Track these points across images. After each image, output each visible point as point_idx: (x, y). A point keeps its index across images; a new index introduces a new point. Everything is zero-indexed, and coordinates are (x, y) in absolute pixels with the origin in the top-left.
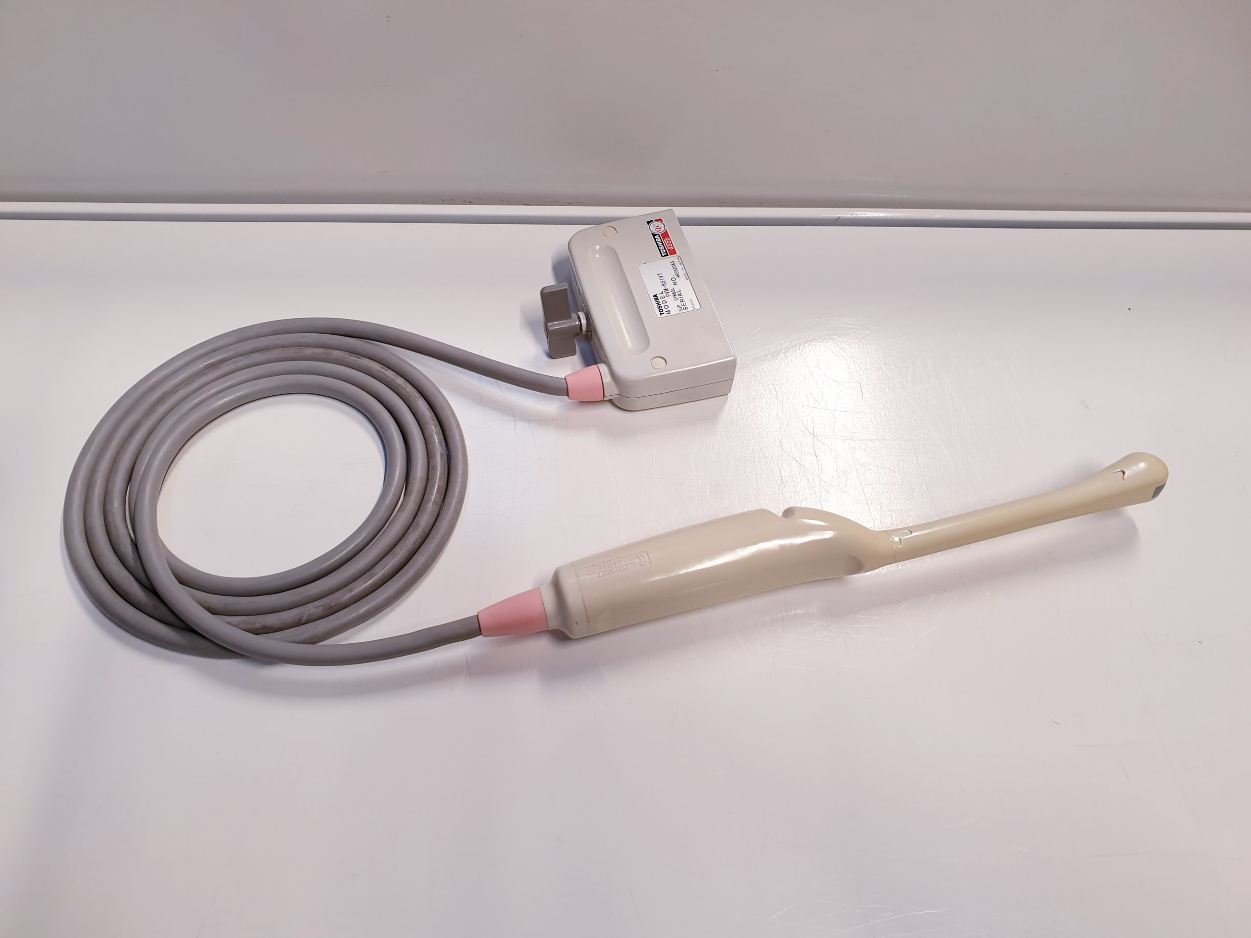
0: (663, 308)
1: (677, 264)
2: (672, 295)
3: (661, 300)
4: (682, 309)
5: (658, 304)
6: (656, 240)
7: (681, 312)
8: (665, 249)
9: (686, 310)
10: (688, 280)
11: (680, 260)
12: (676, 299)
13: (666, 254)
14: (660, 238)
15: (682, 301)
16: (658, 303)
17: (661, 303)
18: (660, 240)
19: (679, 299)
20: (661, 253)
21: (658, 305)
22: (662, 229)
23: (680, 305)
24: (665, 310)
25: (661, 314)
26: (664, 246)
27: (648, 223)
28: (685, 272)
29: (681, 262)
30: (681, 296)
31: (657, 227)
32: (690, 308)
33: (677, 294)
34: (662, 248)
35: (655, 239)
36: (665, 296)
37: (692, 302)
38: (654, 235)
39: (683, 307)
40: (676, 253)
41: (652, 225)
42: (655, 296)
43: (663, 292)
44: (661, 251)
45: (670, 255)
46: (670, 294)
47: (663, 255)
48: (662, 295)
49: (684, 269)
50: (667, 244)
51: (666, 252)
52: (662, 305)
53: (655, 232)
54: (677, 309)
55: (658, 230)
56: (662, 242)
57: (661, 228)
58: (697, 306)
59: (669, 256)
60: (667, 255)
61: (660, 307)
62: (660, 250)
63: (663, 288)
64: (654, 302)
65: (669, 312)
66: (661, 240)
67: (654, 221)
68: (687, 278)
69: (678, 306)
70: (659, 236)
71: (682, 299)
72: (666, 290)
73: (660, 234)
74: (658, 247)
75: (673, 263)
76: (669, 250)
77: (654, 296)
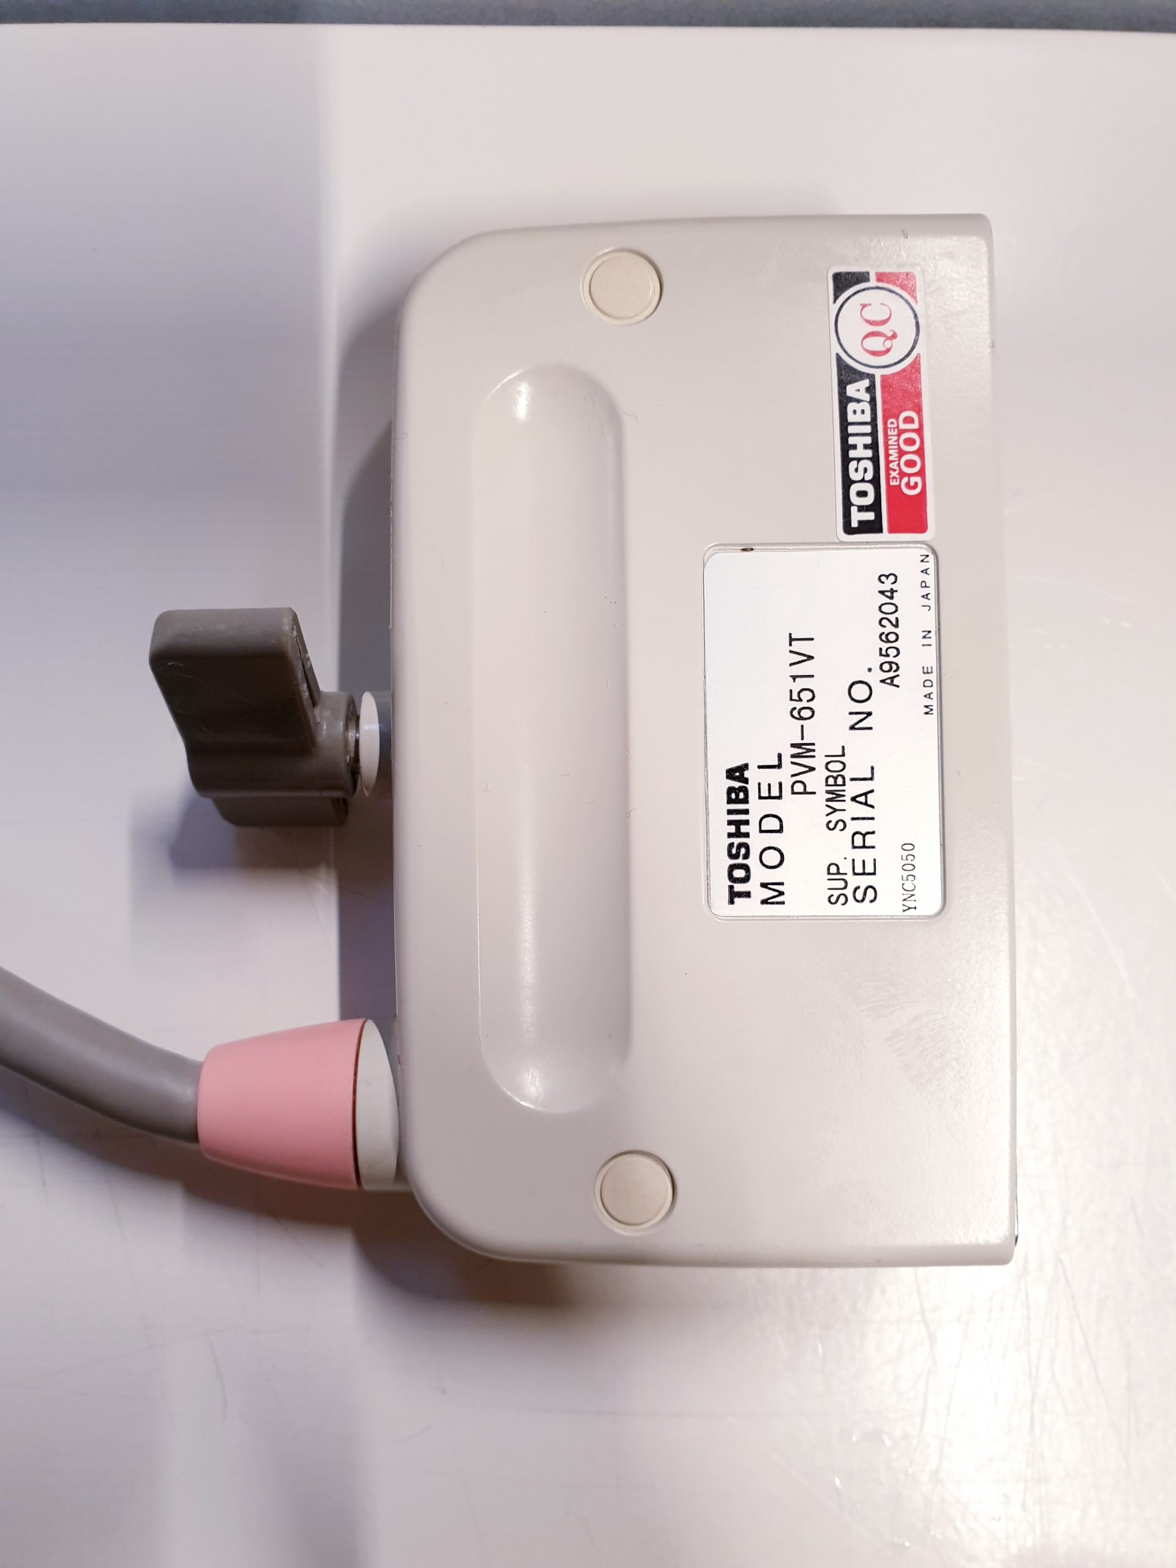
0: (753, 862)
1: (908, 597)
2: (822, 796)
3: (756, 808)
4: (849, 892)
5: (738, 828)
6: (851, 407)
7: (838, 909)
8: (875, 481)
9: (866, 908)
10: (934, 718)
11: (930, 580)
12: (835, 817)
13: (870, 516)
14: (873, 402)
15: (862, 841)
16: (738, 824)
17: (752, 829)
18: (867, 417)
19: (853, 827)
20: (847, 504)
21: (738, 834)
22: (899, 349)
23: (846, 867)
24: (759, 874)
25: (733, 895)
26: (875, 460)
27: (843, 282)
28: (932, 663)
29: (932, 591)
30: (865, 811)
31: (876, 328)
32: (889, 903)
33: (852, 789)
34: (861, 470)
35: (844, 401)
36: (786, 790)
37: (909, 868)
38: (847, 374)
39: (854, 882)
40: (922, 528)
41: (857, 300)
42: (737, 773)
43: (786, 760)
44: (854, 489)
45: (892, 530)
46: (816, 781)
47: (856, 517)
48: (772, 777)
49: (933, 641)
50: (894, 453)
51: (875, 507)
52: (756, 842)
53: (859, 357)
54: (823, 885)
55: (876, 344)
56: (874, 434)
57: (894, 336)
58: (928, 901)
59: (885, 535)
60: (873, 527)
61: (738, 852)
62: (847, 482)
63: (791, 731)
64: (720, 806)
65: (775, 894)
66: (873, 423)
67: (873, 282)
68: (934, 702)
69: (834, 871)
70: (871, 389)
71: (864, 826)
72: (803, 749)
73: (878, 374)
74: (846, 461)
75: (887, 586)
76: (895, 492)
77: (731, 774)
